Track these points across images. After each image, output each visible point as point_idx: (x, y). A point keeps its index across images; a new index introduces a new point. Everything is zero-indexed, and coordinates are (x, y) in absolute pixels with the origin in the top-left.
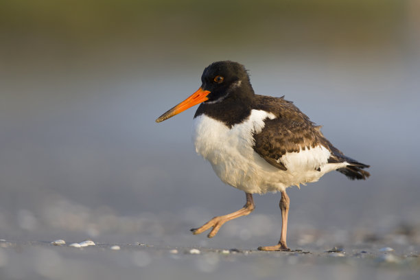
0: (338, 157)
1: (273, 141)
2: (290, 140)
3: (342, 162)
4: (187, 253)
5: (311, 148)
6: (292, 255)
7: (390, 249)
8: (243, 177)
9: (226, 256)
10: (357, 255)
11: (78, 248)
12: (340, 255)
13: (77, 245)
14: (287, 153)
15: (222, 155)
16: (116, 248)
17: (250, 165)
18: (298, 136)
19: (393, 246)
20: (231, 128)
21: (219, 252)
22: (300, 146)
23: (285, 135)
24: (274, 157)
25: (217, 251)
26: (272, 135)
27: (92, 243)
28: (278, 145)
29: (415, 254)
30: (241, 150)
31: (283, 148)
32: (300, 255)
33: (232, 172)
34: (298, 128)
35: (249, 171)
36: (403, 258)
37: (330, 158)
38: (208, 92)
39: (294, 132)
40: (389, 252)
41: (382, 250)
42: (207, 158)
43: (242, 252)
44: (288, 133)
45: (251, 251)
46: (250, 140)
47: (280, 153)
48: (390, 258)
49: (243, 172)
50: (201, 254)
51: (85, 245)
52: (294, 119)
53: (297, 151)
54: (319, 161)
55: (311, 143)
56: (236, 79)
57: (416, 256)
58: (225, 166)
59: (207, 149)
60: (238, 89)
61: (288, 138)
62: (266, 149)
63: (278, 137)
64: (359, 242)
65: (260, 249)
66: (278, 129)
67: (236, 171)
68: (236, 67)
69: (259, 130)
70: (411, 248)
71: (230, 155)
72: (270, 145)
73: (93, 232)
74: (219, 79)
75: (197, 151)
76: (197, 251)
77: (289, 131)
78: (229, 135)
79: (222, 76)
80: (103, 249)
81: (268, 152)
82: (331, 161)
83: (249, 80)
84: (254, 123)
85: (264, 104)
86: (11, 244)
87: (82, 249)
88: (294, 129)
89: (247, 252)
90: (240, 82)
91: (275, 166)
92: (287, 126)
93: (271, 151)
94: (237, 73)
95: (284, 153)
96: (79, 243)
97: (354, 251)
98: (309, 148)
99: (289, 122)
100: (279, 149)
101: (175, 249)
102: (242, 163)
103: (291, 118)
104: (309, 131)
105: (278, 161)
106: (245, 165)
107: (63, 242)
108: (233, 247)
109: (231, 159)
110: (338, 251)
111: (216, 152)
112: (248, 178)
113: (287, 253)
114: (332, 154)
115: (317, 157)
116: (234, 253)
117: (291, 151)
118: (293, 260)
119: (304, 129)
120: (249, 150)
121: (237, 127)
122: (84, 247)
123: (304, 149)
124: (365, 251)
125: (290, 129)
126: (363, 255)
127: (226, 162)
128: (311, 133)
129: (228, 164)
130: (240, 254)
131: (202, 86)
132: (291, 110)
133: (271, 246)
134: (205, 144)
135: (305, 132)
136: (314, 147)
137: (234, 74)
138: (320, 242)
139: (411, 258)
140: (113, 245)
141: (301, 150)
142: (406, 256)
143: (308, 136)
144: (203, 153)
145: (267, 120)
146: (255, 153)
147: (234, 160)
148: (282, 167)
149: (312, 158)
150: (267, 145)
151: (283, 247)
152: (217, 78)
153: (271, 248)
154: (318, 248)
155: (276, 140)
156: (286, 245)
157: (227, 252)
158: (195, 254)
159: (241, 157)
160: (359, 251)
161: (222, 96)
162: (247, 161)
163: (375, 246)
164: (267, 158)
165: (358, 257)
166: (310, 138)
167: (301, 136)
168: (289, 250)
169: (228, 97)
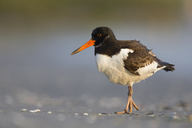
0: (161, 65)
1: (133, 64)
2: (141, 62)
3: (163, 66)
4: (82, 115)
5: (150, 64)
6: (130, 116)
7: (175, 113)
8: (120, 79)
9: (100, 116)
10: (160, 116)
11: (33, 113)
12: (152, 116)
13: (32, 111)
14: (140, 68)
15: (110, 71)
16: (50, 112)
17: (123, 74)
18: (144, 59)
19: (177, 112)
20: (111, 57)
21: (97, 114)
22: (145, 64)
23: (138, 60)
24: (134, 70)
25: (96, 114)
26: (133, 61)
27: (39, 110)
28: (135, 65)
29: (186, 115)
30: (119, 68)
31: (138, 66)
32: (134, 116)
33: (115, 77)
34: (144, 56)
35: (123, 77)
36: (181, 117)
37: (158, 66)
38: (94, 41)
39: (142, 58)
40: (175, 114)
41: (171, 113)
42: (104, 73)
43: (107, 114)
44: (139, 59)
45: (111, 114)
46: (122, 63)
47: (137, 68)
48: (175, 117)
49: (120, 77)
50: (89, 115)
51: (36, 111)
52: (141, 51)
53: (144, 66)
54: (153, 69)
55: (150, 61)
56: (107, 35)
57: (187, 116)
58: (111, 75)
59: (104, 69)
60: (108, 39)
61: (139, 61)
62: (130, 67)
63: (135, 61)
64: (161, 110)
65: (116, 113)
66: (135, 58)
67: (117, 77)
68: (107, 29)
69: (126, 58)
70: (185, 113)
71: (114, 70)
72: (132, 65)
73: (39, 105)
74: (100, 35)
75: (100, 71)
76: (87, 114)
77: (140, 58)
78: (112, 60)
79: (101, 34)
80: (44, 113)
81: (131, 68)
82: (158, 67)
83: (113, 34)
84: (124, 55)
85: (126, 45)
86: (2, 111)
87: (34, 113)
88: (142, 57)
89: (110, 114)
90: (109, 36)
91: (134, 74)
92: (139, 55)
93: (132, 68)
94: (108, 32)
95: (138, 68)
96: (33, 110)
97: (159, 114)
98: (149, 64)
99: (140, 53)
100: (136, 67)
101: (77, 113)
102: (119, 74)
103: (140, 51)
104: (149, 56)
105: (136, 72)
106: (120, 74)
107: (26, 110)
108: (103, 112)
109: (114, 72)
110: (151, 114)
111: (108, 70)
112: (122, 80)
113: (128, 115)
114: (158, 64)
115: (153, 68)
116: (104, 115)
117: (141, 67)
118: (130, 118)
119: (146, 56)
120: (122, 68)
121: (115, 57)
122: (35, 112)
123: (147, 65)
124: (164, 114)
125: (140, 57)
126: (163, 116)
127: (112, 74)
128: (149, 57)
129: (113, 74)
130: (106, 115)
131: (92, 38)
132: (140, 47)
133: (121, 112)
134: (102, 67)
135: (147, 57)
136: (151, 63)
137: (106, 33)
138: (143, 110)
139: (185, 117)
140: (49, 111)
141: (146, 66)
142: (182, 116)
143: (148, 59)
144: (102, 71)
145: (129, 54)
146: (125, 69)
147: (116, 72)
148: (138, 74)
149: (150, 68)
150: (131, 65)
151: (126, 112)
152: (98, 34)
153: (121, 113)
154: (142, 113)
155: (135, 63)
156: (127, 111)
157: (101, 114)
158: (86, 115)
159: (119, 71)
160: (161, 114)
161: (101, 43)
162: (121, 73)
163: (168, 111)
164: (131, 71)
165: (161, 117)
166: (149, 60)
167: (145, 59)
168: (129, 114)
169: (104, 43)
